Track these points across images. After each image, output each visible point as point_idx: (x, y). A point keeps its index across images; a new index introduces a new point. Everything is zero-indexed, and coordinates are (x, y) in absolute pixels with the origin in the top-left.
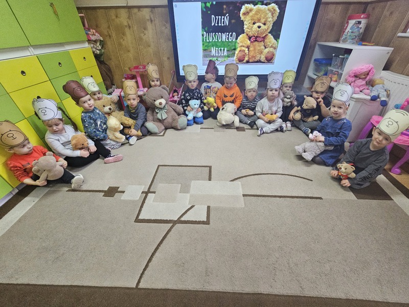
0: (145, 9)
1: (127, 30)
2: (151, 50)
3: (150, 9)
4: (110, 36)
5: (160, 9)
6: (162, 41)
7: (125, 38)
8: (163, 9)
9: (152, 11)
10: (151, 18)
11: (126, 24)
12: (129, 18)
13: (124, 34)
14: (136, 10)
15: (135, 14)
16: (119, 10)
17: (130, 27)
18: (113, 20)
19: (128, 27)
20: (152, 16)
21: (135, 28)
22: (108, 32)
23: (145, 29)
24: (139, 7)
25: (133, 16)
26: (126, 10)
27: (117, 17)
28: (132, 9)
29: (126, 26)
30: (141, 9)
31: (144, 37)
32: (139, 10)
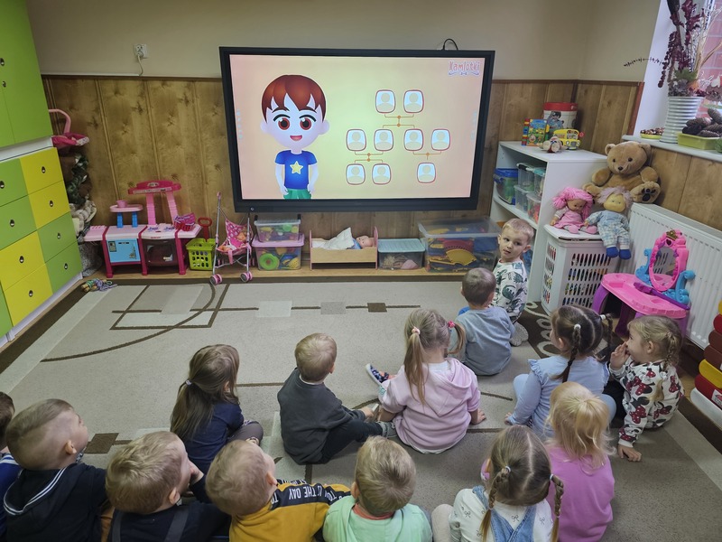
0: (175, 83)
1: (134, 115)
2: (181, 152)
3: (183, 84)
4: (96, 125)
5: (205, 84)
6: (206, 135)
7: (128, 128)
8: (212, 84)
9: (188, 87)
10: (186, 98)
11: (134, 104)
12: (142, 95)
13: (127, 122)
14: (157, 84)
16: (121, 83)
17: (141, 110)
18: (109, 98)
19: (137, 110)
20: (188, 94)
21: (153, 112)
22: (93, 117)
23: (172, 114)
24: (164, 80)
25: (151, 92)
26: (138, 83)
27: (117, 92)
28: (149, 82)
29: (134, 109)
30: (168, 83)
31: (169, 129)
32: (163, 84)
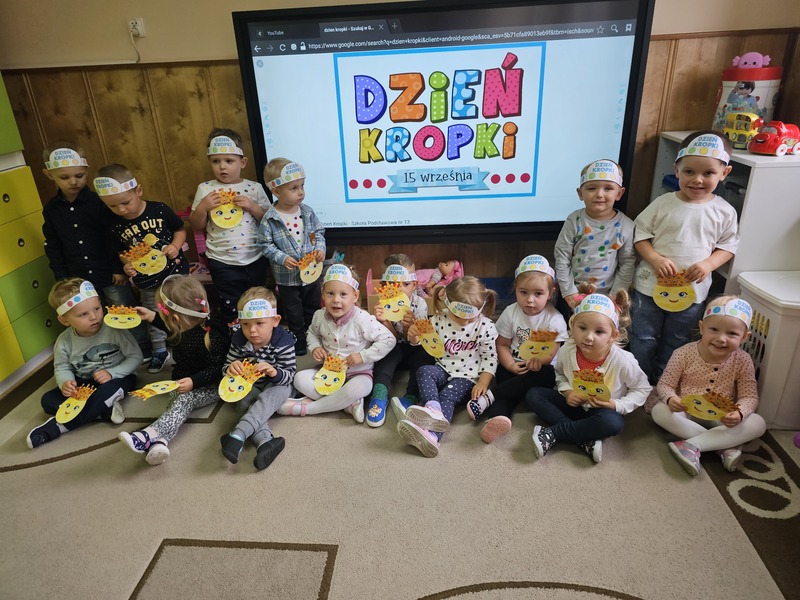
0: (183, 70)
1: (135, 117)
3: (194, 70)
4: (89, 134)
5: (222, 69)
7: (128, 136)
9: (201, 74)
10: (199, 90)
11: (132, 103)
12: (142, 89)
13: (127, 127)
14: (161, 73)
15: (158, 81)
16: (115, 74)
17: (142, 111)
18: (100, 96)
19: (138, 111)
20: (202, 85)
21: (157, 113)
22: (84, 123)
23: (183, 113)
24: (169, 66)
25: (153, 85)
26: (136, 73)
27: (110, 87)
28: (149, 71)
29: (134, 109)
30: (175, 70)
31: (180, 135)
32: (168, 73)
